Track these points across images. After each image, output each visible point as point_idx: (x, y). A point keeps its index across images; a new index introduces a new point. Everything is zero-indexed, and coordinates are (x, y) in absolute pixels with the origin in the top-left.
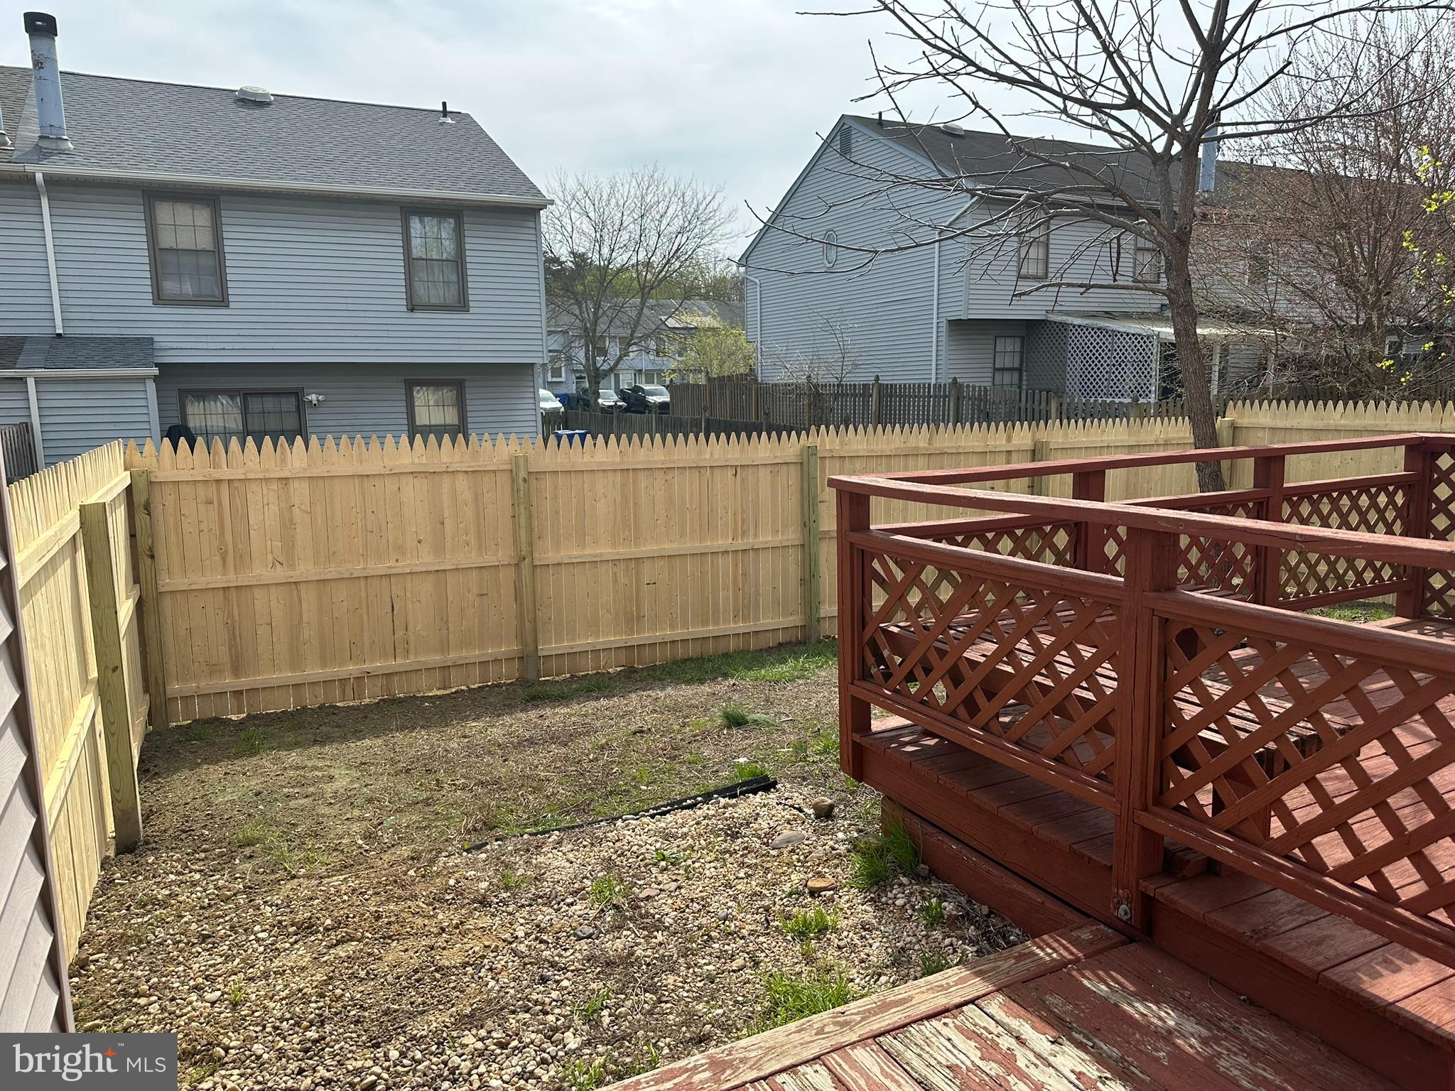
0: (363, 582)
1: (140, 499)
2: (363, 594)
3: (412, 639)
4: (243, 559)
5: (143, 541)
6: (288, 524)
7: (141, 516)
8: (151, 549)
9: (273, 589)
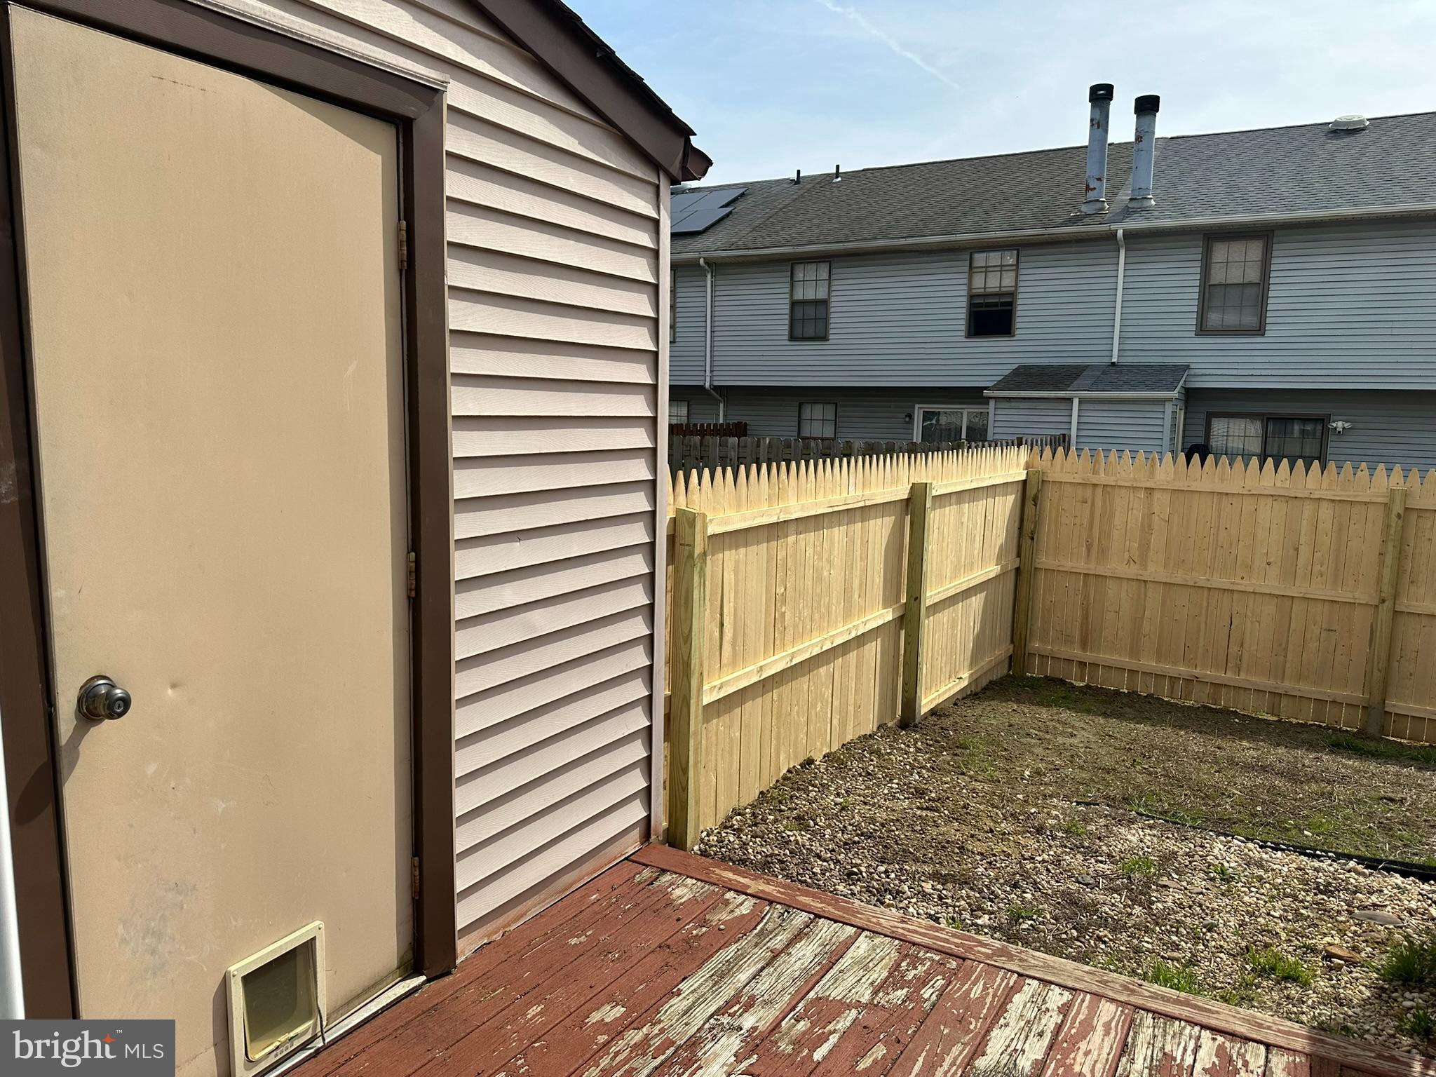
0: (1206, 592)
1: (1031, 492)
2: (1205, 604)
3: (1245, 657)
4: (1104, 553)
5: (1028, 526)
6: (1147, 529)
7: (1029, 505)
8: (1033, 532)
9: (1125, 583)
